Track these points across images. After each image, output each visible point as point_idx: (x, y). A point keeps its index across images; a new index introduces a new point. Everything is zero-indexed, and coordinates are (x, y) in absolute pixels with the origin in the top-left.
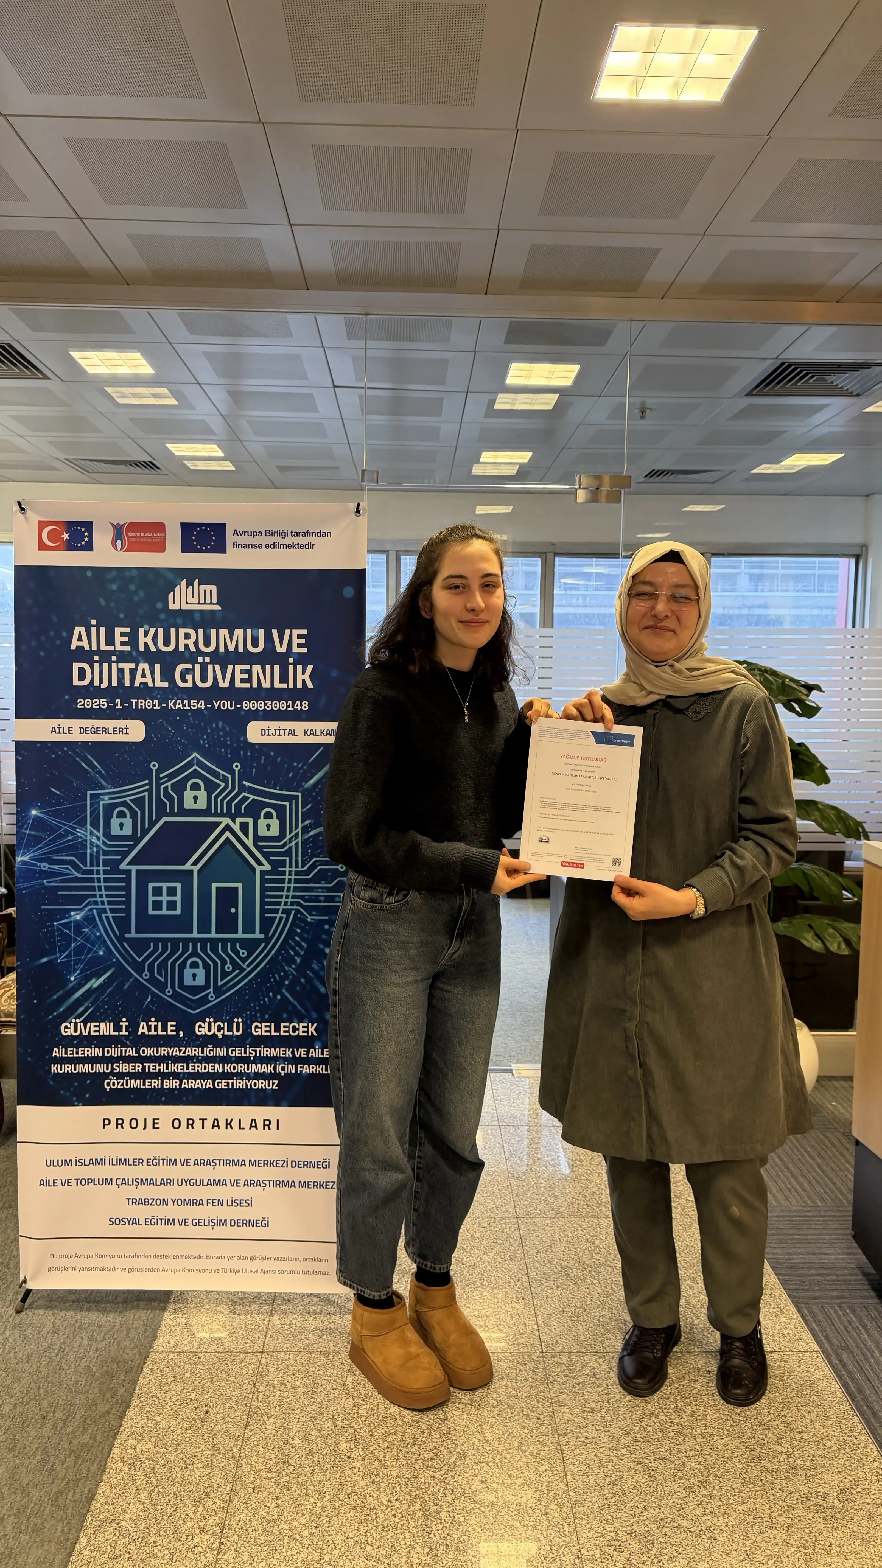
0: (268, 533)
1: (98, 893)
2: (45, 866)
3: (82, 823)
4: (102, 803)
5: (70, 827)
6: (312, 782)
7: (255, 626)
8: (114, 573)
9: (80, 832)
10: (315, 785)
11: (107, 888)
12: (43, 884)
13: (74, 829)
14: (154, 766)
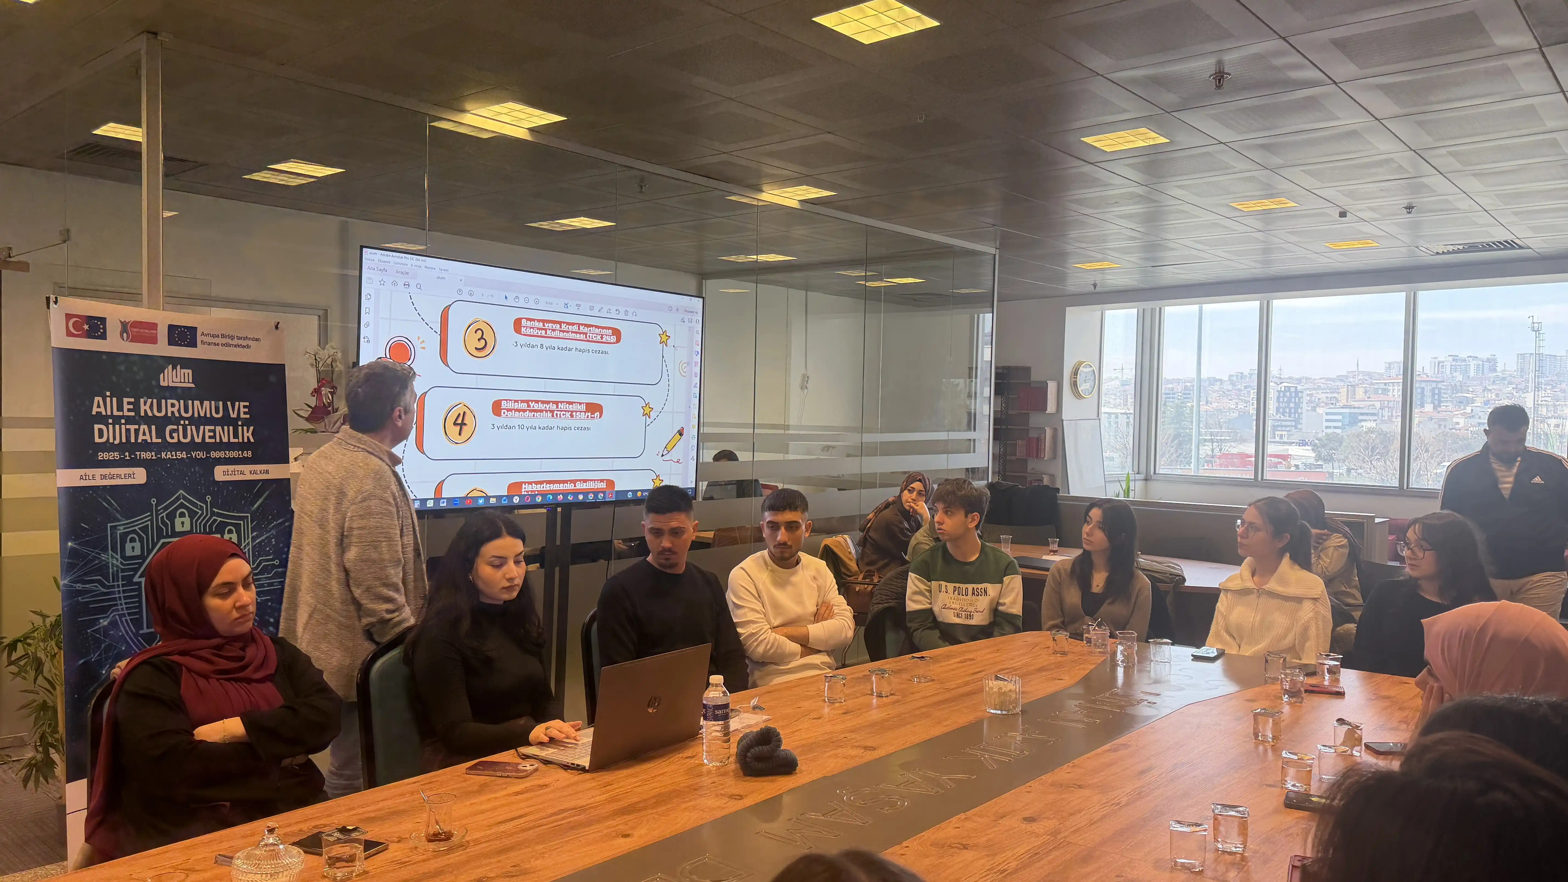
0: (223, 336)
1: (119, 602)
2: (79, 586)
3: (105, 550)
4: (118, 532)
5: (97, 553)
6: (256, 506)
7: (217, 400)
8: (122, 357)
9: (104, 556)
10: (258, 508)
11: (126, 598)
13: (99, 554)
14: (154, 501)
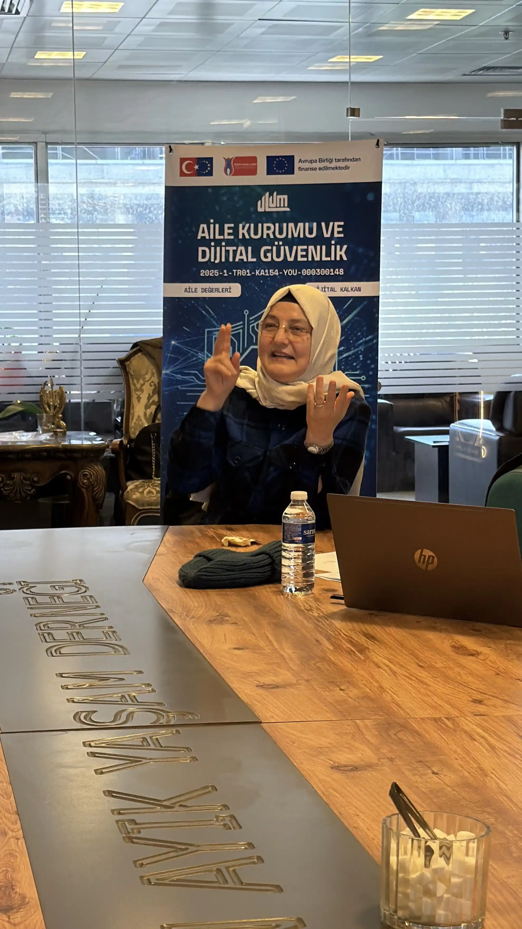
2: (179, 377)
3: (202, 350)
4: (214, 336)
5: (195, 352)
7: (311, 221)
8: (226, 190)
9: (200, 355)
10: (347, 324)
12: (178, 388)
13: (197, 353)
14: (246, 312)
